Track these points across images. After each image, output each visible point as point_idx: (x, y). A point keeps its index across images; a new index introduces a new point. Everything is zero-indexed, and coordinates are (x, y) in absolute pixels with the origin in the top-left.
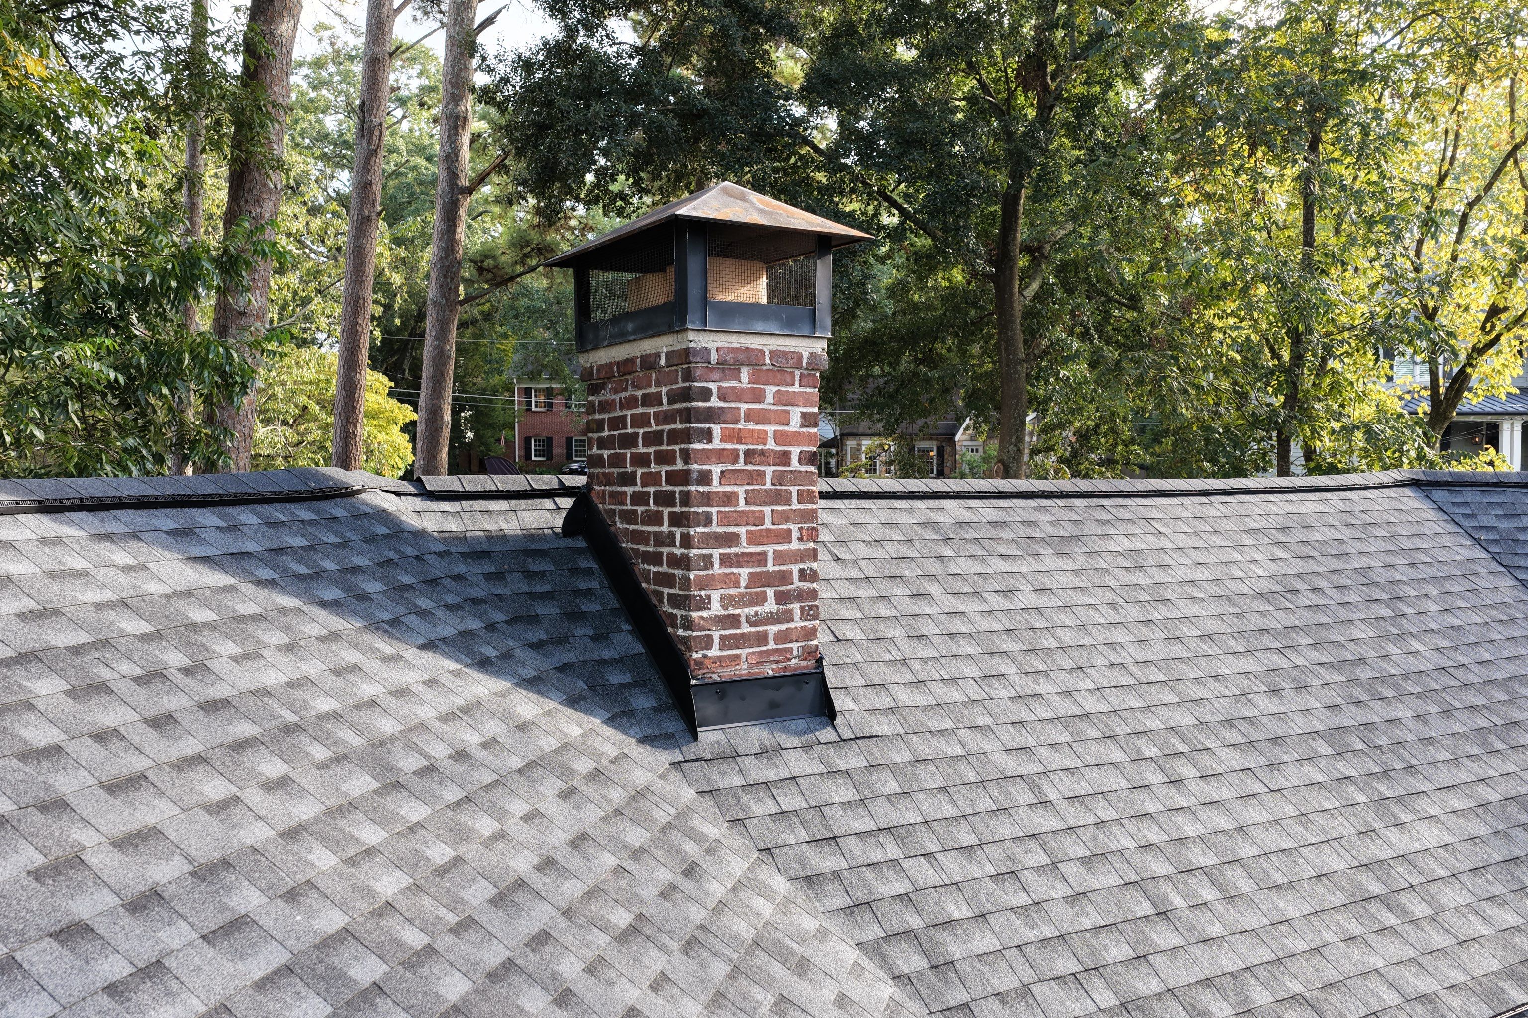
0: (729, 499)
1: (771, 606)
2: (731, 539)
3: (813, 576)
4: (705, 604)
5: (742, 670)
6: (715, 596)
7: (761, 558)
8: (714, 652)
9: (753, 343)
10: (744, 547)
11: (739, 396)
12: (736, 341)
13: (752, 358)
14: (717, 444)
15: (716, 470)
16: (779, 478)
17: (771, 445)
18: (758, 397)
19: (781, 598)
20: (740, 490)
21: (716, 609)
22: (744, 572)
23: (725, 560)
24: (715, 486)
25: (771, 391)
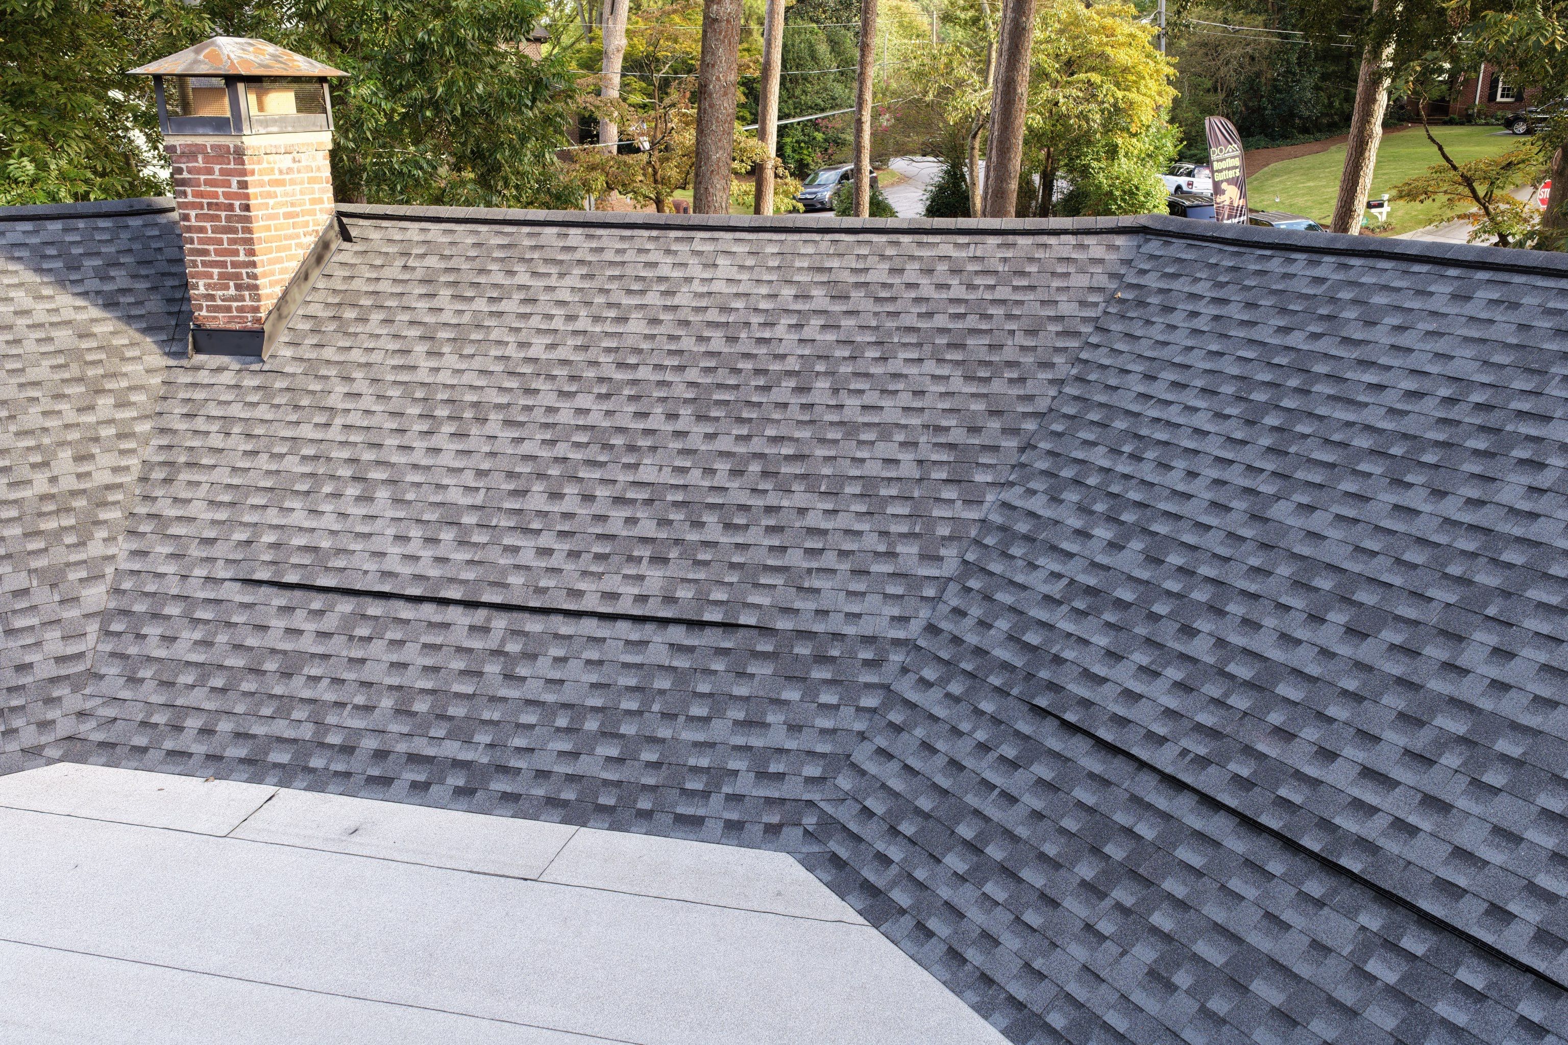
0: (202, 230)
1: (232, 291)
2: (206, 253)
3: (255, 277)
4: (196, 287)
5: (222, 326)
6: (201, 283)
7: (223, 264)
8: (204, 313)
9: (199, 140)
10: (213, 258)
11: (198, 171)
12: (189, 140)
13: (202, 149)
14: (190, 198)
15: (193, 214)
16: (228, 218)
17: (222, 200)
18: (210, 171)
19: (238, 287)
20: (208, 225)
21: (202, 290)
22: (216, 271)
23: (204, 264)
24: (193, 222)
25: (217, 168)
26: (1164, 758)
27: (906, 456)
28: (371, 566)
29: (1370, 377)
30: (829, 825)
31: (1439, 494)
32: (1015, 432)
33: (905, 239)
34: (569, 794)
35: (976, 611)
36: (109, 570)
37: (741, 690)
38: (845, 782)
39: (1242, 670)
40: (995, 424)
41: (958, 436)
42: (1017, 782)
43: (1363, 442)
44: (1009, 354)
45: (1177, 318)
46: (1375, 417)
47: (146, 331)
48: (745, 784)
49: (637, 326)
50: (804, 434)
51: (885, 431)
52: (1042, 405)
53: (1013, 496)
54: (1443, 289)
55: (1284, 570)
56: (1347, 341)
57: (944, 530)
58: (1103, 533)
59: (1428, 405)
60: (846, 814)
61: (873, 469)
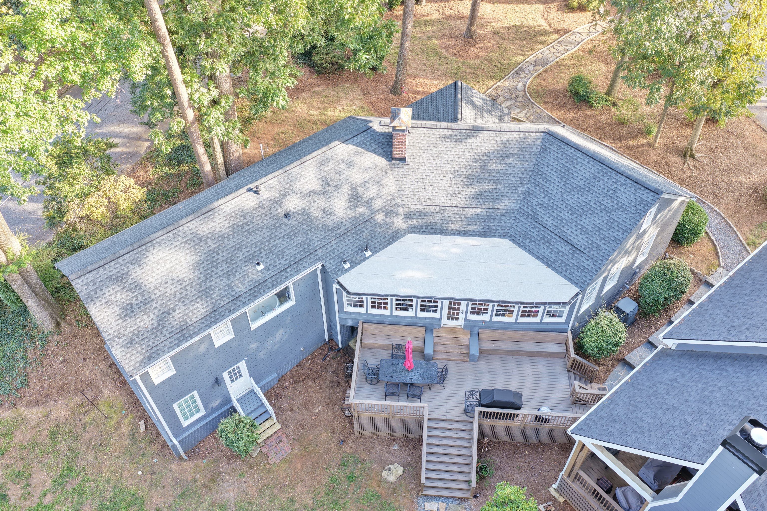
1: (401, 153)
2: (397, 147)
5: (398, 157)
8: (395, 155)
11: (398, 137)
13: (399, 134)
14: (396, 140)
16: (402, 143)
17: (401, 140)
20: (398, 144)
21: (395, 152)
22: (398, 150)
25: (401, 136)
27: (513, 179)
30: (511, 235)
31: (582, 196)
32: (528, 174)
33: (508, 133)
34: (478, 233)
35: (526, 206)
37: (497, 218)
38: (512, 230)
39: (559, 218)
40: (525, 173)
41: (520, 175)
42: (534, 231)
43: (575, 186)
44: (527, 159)
45: (551, 155)
46: (576, 182)
47: (382, 157)
48: (500, 231)
49: (467, 153)
50: (498, 175)
51: (510, 174)
52: (532, 169)
53: (529, 186)
55: (564, 205)
56: (574, 167)
57: (520, 192)
58: (542, 195)
59: (583, 181)
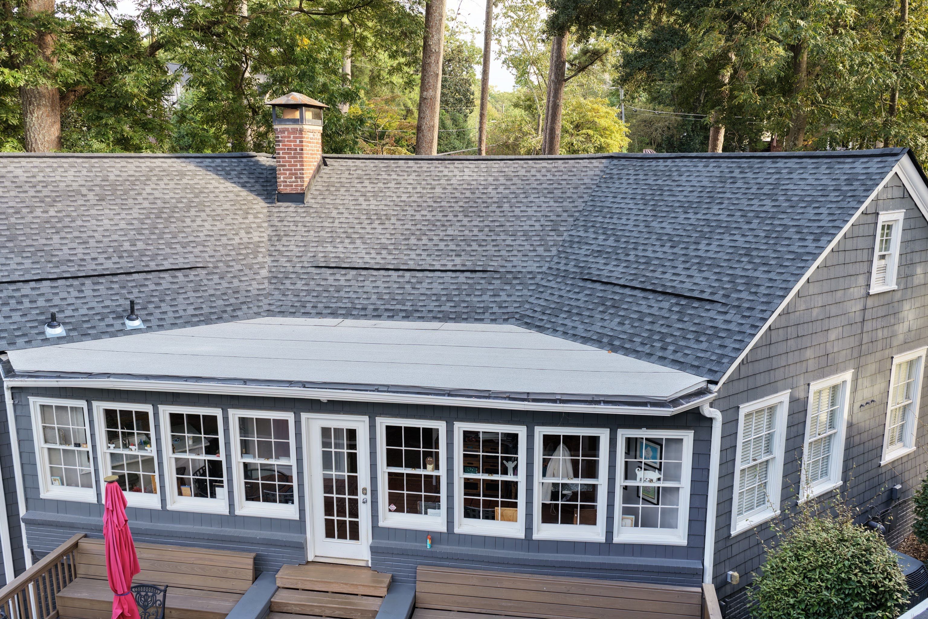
0: (284, 158)
1: (294, 179)
2: (285, 166)
3: (303, 174)
4: (280, 178)
5: (288, 192)
6: (282, 177)
7: (291, 170)
8: (282, 187)
9: (287, 126)
10: (287, 167)
11: (285, 137)
12: (283, 126)
13: (287, 130)
14: (281, 147)
15: (281, 152)
16: (294, 154)
17: (293, 147)
18: (289, 137)
19: (296, 178)
20: (287, 156)
21: (282, 179)
22: (288, 172)
23: (284, 170)
24: (281, 155)
25: (292, 136)
26: (622, 282)
27: (537, 224)
28: (360, 261)
29: (680, 189)
30: (523, 316)
31: (696, 213)
32: (572, 216)
33: (530, 162)
34: (440, 315)
35: (563, 262)
36: (266, 266)
37: (491, 287)
38: (527, 306)
39: (642, 260)
40: (565, 214)
41: (554, 218)
42: (579, 296)
43: (677, 204)
45: (623, 181)
46: (681, 198)
47: (258, 195)
48: (496, 309)
49: (438, 190)
50: (502, 219)
51: (529, 217)
52: (580, 208)
53: (573, 233)
54: (701, 165)
55: (654, 237)
56: (674, 181)
57: (551, 243)
58: (602, 237)
59: (696, 194)
60: (529, 313)
61: (526, 228)
